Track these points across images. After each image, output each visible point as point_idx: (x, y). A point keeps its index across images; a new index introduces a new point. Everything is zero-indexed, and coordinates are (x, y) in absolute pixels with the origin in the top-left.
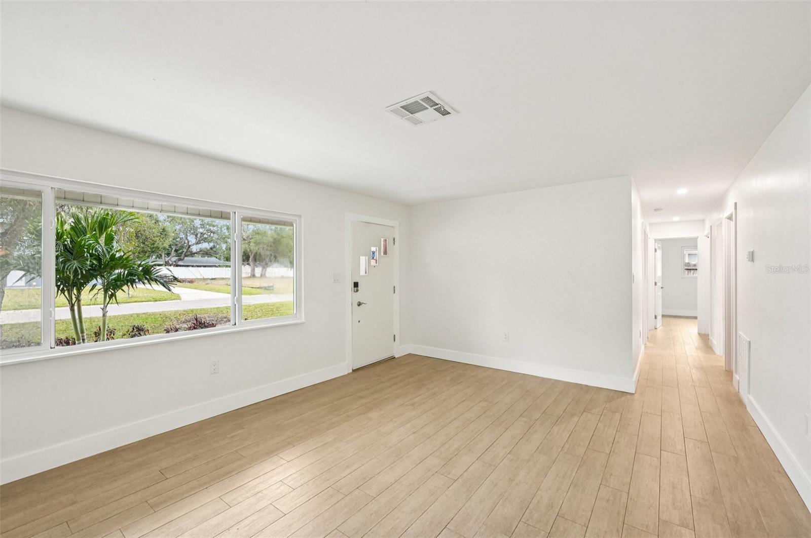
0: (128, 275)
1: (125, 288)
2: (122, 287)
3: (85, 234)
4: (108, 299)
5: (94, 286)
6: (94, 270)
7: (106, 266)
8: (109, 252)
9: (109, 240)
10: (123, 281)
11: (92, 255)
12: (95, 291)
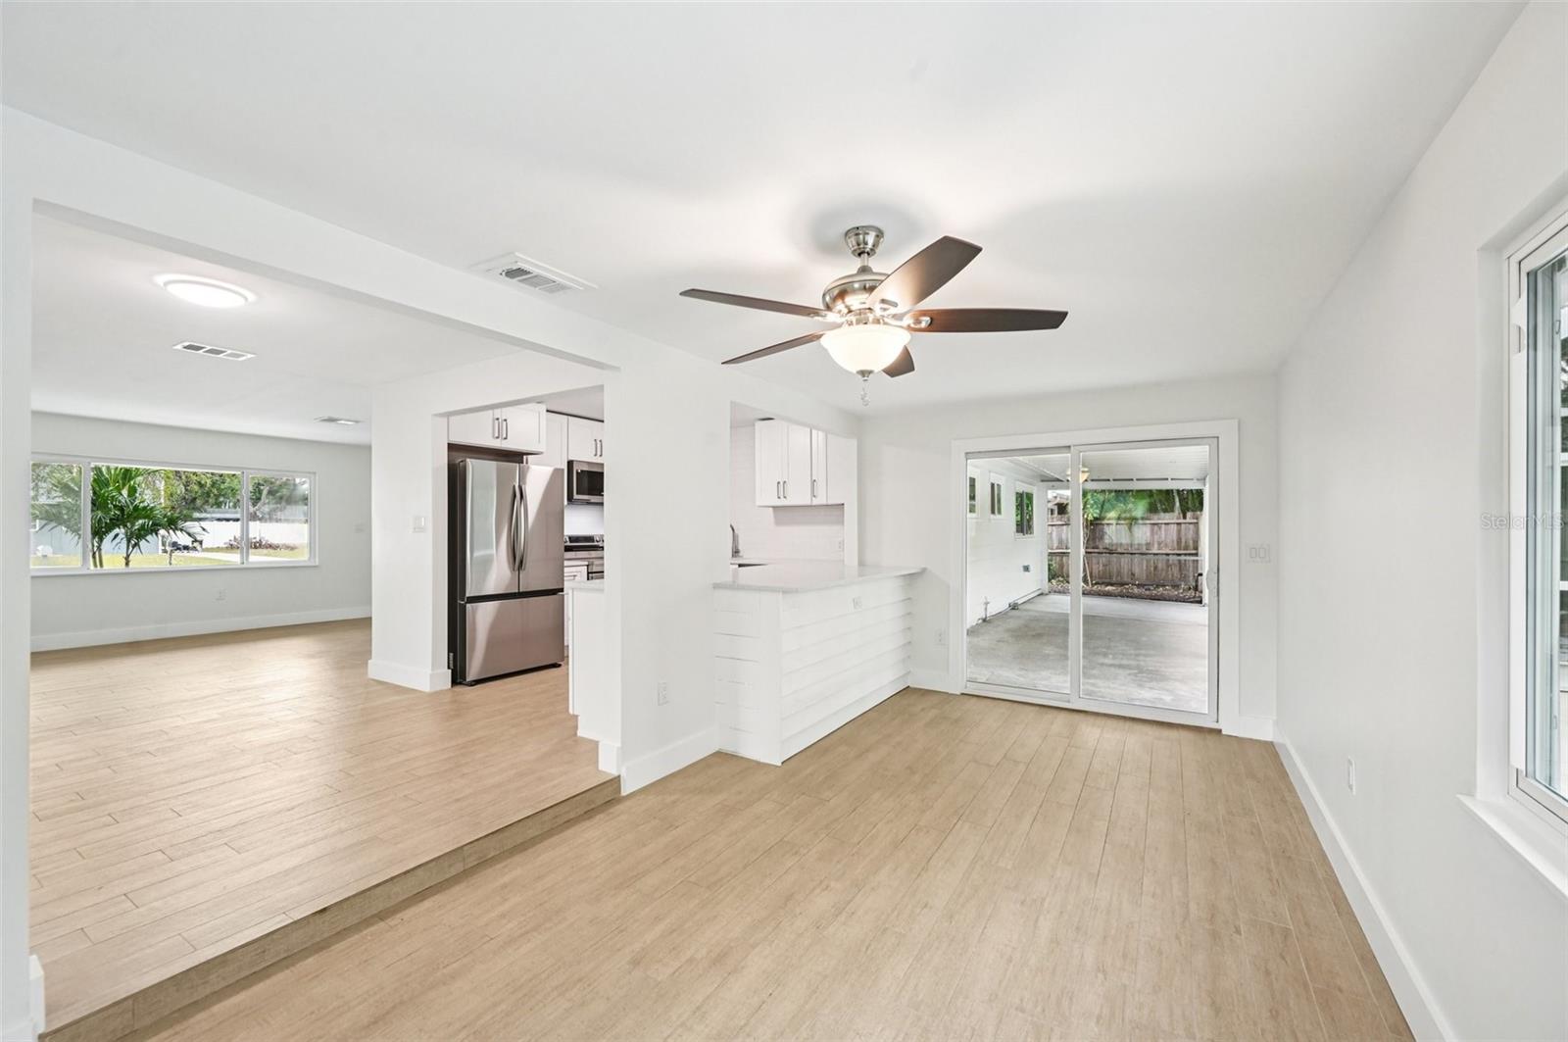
0: (152, 525)
1: (149, 537)
2: (147, 535)
3: (107, 485)
4: (131, 548)
5: (117, 535)
6: (118, 520)
7: (129, 516)
8: (132, 503)
9: (132, 491)
10: (147, 531)
11: (115, 506)
12: (117, 540)
